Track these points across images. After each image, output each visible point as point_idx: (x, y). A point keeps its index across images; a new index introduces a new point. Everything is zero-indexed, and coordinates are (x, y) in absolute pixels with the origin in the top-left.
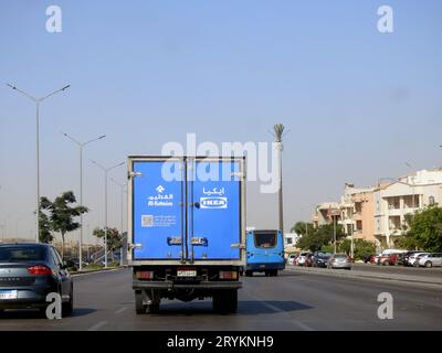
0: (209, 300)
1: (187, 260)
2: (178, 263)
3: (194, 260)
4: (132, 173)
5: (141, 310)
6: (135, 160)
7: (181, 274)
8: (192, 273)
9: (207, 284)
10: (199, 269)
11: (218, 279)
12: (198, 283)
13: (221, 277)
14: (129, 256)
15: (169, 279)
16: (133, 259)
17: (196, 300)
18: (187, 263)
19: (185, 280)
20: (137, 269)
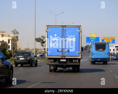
0: (71, 68)
1: (63, 56)
2: (60, 57)
3: (65, 56)
4: (47, 30)
5: (51, 71)
6: (48, 26)
7: (61, 60)
8: (65, 60)
9: (69, 63)
10: (67, 59)
11: (72, 62)
12: (66, 63)
14: (46, 55)
15: (58, 62)
16: (47, 56)
17: (67, 68)
18: (63, 57)
19: (62, 62)
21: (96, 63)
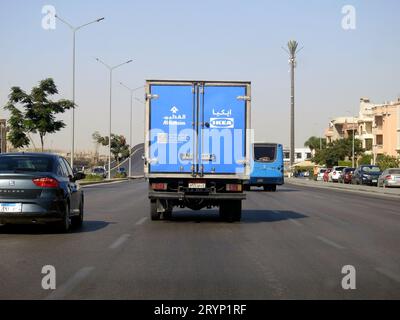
0: (216, 208)
1: (197, 173)
2: (189, 176)
3: (204, 173)
4: (149, 95)
5: (155, 217)
6: (152, 83)
7: (191, 186)
8: (202, 186)
9: (215, 195)
10: (208, 182)
11: (224, 191)
12: (207, 194)
13: (228, 189)
14: (146, 170)
15: (181, 189)
16: (150, 172)
17: (205, 209)
18: (198, 177)
19: (195, 191)
20: (152, 181)
21: (252, 188)
